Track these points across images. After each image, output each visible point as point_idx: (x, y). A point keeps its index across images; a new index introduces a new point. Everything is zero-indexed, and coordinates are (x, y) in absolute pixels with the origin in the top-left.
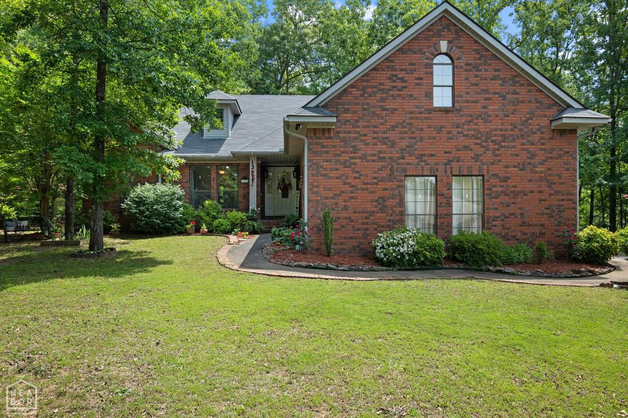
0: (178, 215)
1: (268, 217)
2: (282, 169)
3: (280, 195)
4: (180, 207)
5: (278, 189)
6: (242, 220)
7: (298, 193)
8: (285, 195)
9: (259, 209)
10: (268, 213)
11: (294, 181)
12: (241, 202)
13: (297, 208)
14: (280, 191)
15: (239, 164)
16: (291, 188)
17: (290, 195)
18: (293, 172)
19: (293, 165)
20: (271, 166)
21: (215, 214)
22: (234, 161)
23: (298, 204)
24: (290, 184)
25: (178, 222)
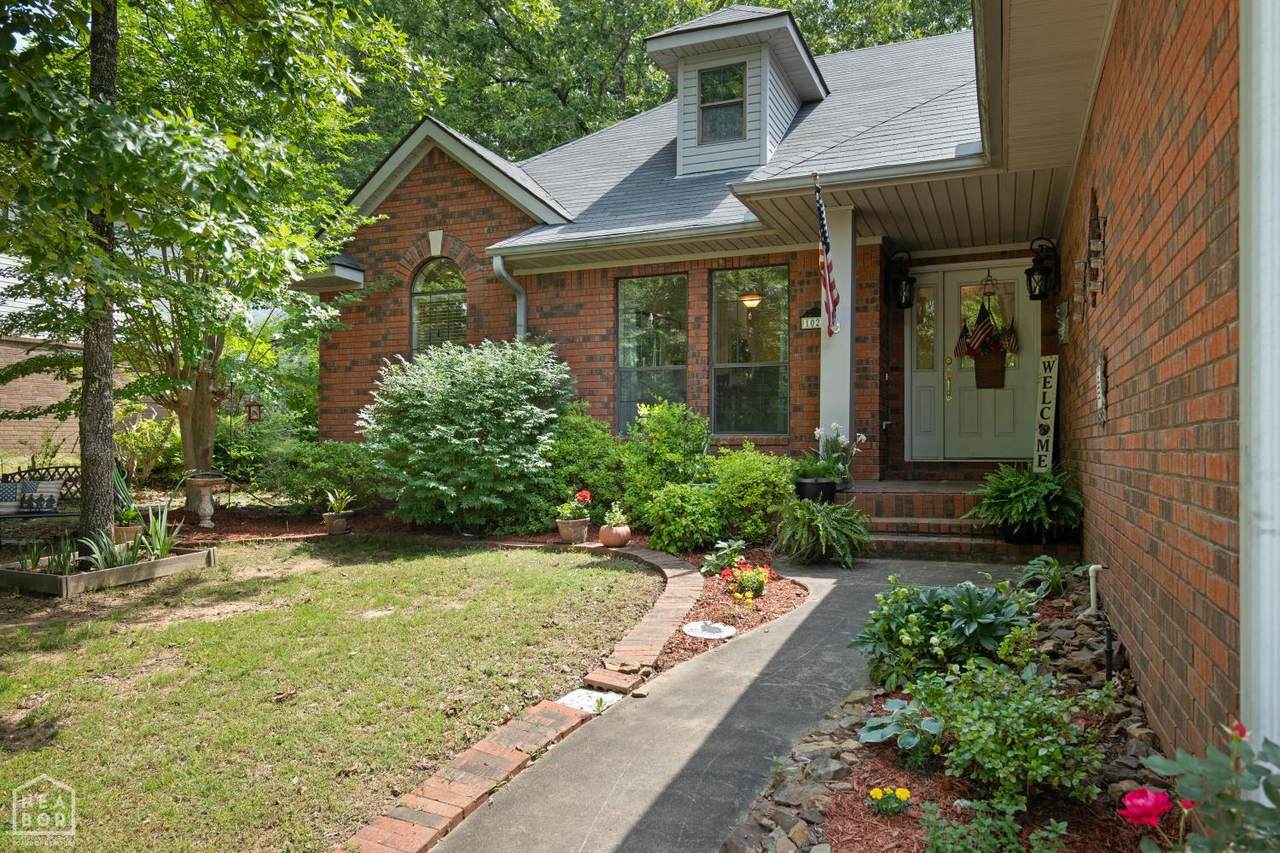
0: (535, 462)
1: (917, 465)
2: (976, 272)
3: (971, 378)
4: (541, 429)
5: (958, 353)
6: (773, 492)
7: (1048, 367)
8: (991, 376)
9: (862, 438)
10: (917, 447)
11: (1029, 316)
12: (797, 409)
13: (1044, 430)
14: (970, 363)
15: (794, 255)
16: (1017, 350)
17: (1010, 377)
18: (1029, 273)
19: (1026, 246)
20: (932, 261)
21: (675, 457)
22: (768, 241)
23: (1050, 414)
24: (1012, 331)
25: (539, 489)
